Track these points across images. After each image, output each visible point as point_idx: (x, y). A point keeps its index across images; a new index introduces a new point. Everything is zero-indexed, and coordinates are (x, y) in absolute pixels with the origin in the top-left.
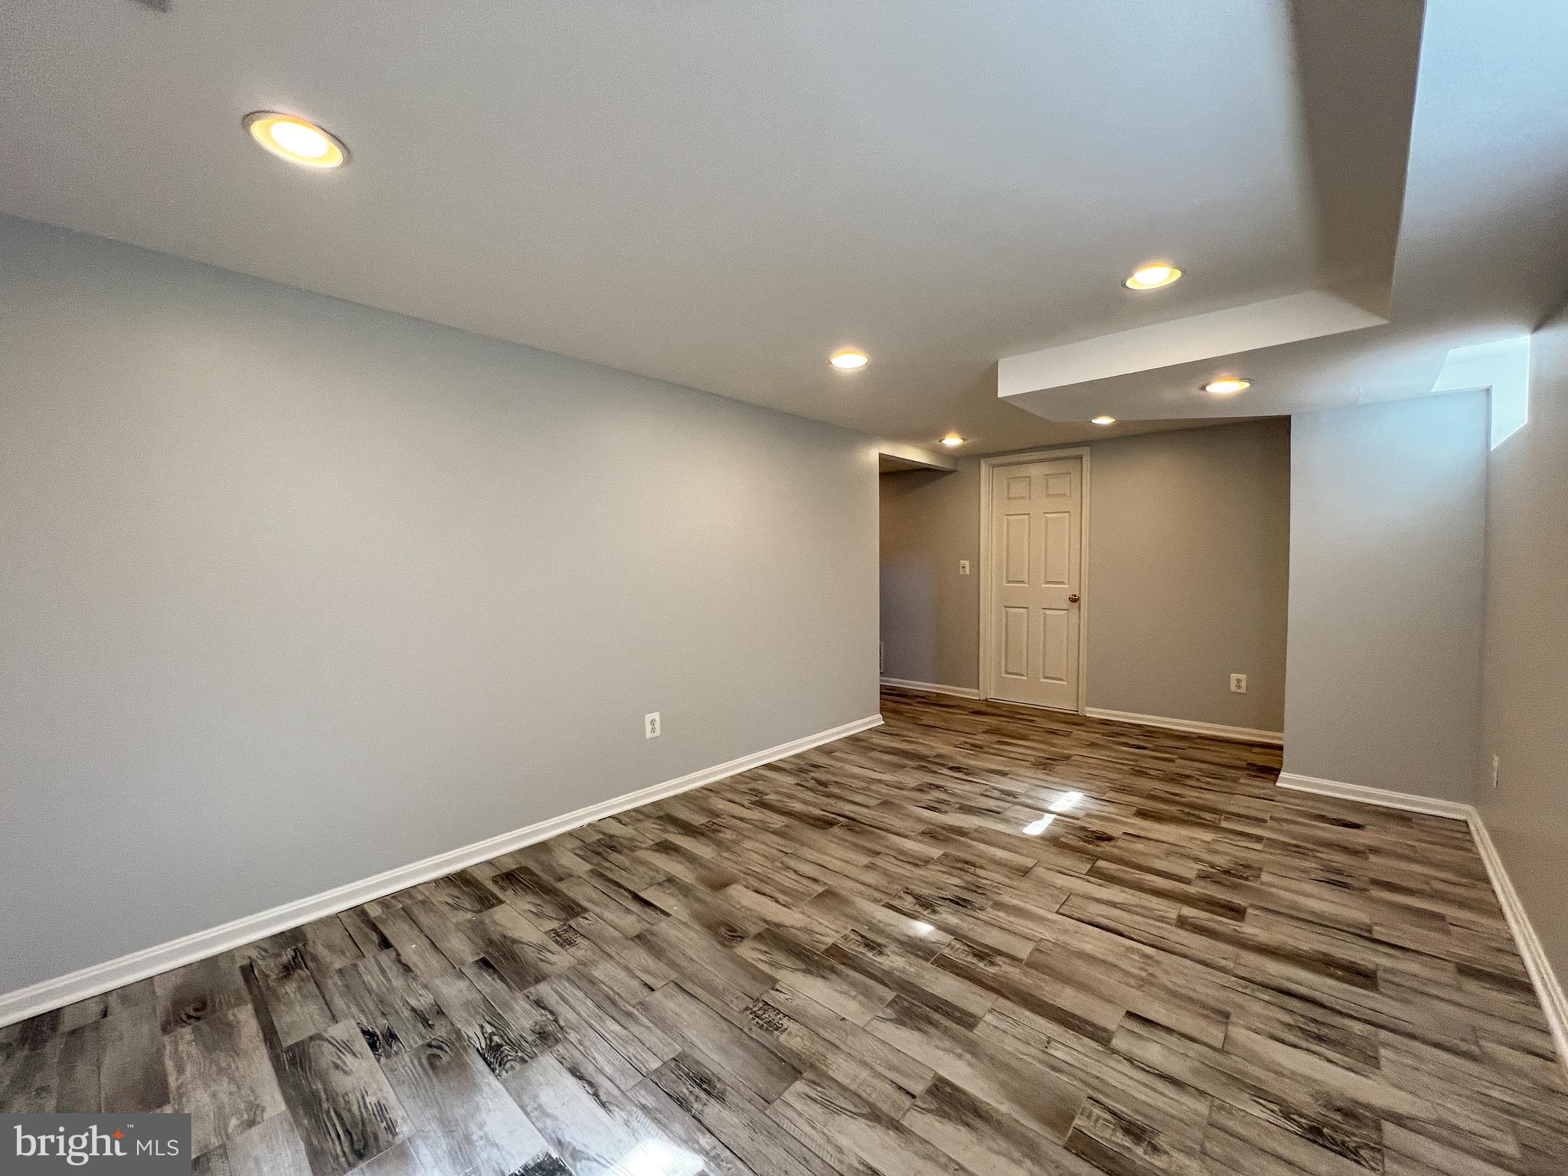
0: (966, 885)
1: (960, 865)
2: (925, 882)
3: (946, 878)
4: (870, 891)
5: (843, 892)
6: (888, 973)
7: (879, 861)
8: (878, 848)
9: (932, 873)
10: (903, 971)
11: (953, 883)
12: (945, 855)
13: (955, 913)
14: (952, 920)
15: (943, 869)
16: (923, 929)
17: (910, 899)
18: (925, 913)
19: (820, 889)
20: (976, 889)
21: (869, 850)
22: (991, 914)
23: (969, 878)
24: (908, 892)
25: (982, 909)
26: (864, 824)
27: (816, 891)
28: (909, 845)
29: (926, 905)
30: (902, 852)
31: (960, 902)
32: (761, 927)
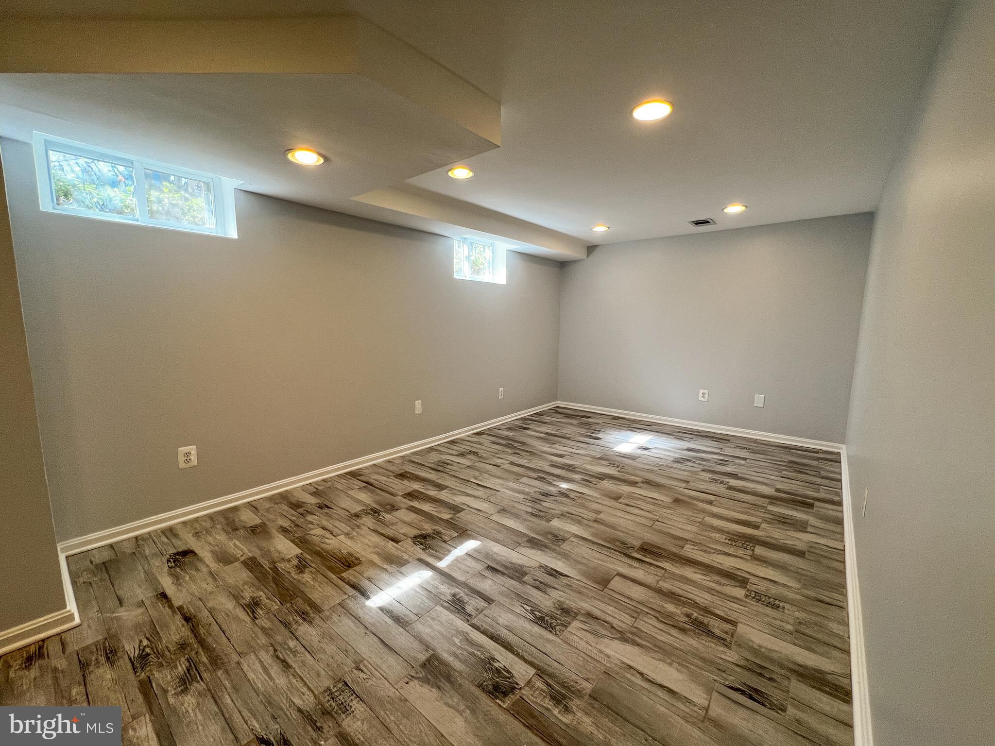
0: (540, 502)
1: (541, 514)
2: (563, 503)
3: (552, 506)
4: (593, 499)
5: (608, 499)
6: (578, 474)
7: (594, 516)
8: (595, 525)
9: (559, 509)
10: (573, 474)
11: (547, 504)
12: (549, 521)
13: (549, 491)
14: (551, 488)
15: (552, 511)
16: (564, 486)
17: (572, 497)
18: (564, 491)
19: (621, 500)
20: (535, 501)
21: (602, 524)
22: (532, 490)
23: (538, 506)
24: (573, 499)
25: (536, 492)
26: (615, 550)
27: (623, 499)
28: (574, 529)
29: (563, 494)
30: (579, 522)
31: (546, 495)
32: (638, 485)
